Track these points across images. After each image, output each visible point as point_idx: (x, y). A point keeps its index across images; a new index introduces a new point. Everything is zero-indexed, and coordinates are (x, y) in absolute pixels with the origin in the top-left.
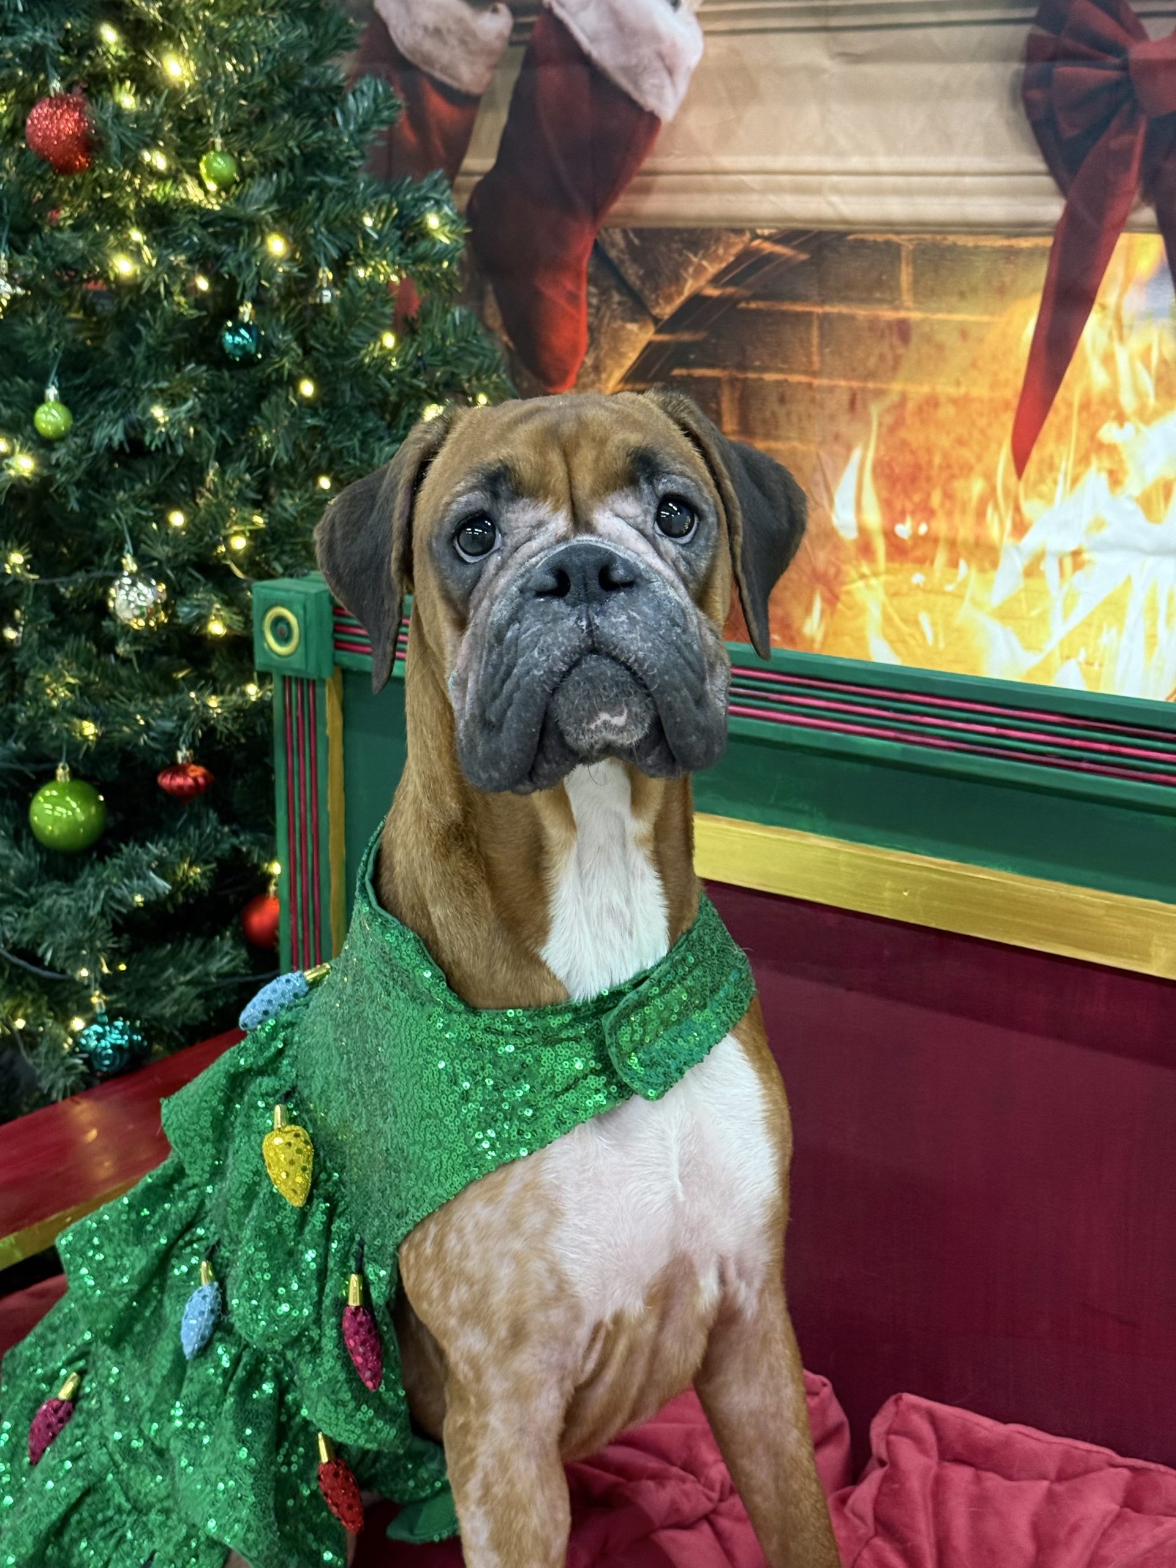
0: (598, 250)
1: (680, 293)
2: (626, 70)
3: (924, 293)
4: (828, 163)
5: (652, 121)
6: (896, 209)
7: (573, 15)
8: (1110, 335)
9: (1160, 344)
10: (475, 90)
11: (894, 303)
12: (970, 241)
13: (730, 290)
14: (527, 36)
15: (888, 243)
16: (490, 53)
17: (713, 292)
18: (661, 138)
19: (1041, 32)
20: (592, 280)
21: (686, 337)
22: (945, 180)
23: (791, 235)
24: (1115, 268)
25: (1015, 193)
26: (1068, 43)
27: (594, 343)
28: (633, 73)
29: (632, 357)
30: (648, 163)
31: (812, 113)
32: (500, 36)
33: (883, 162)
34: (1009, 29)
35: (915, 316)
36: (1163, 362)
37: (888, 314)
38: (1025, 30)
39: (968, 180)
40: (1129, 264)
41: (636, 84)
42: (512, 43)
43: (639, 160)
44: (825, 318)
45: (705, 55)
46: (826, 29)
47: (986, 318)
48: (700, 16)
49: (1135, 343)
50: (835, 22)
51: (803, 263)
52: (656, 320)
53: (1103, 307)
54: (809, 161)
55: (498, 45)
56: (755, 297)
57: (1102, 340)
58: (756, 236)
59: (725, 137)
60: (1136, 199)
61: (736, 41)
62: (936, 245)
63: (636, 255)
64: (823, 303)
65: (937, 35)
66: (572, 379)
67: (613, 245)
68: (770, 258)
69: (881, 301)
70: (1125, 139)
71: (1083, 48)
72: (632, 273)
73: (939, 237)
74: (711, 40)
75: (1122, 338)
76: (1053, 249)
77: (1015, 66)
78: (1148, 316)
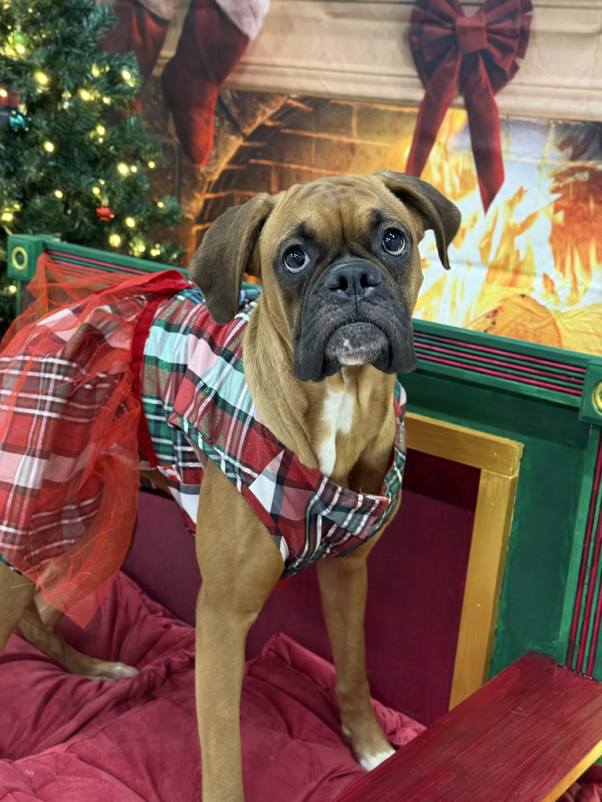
0: (220, 100)
1: (255, 122)
2: (235, 13)
3: (363, 131)
4: (323, 65)
5: (245, 38)
6: (352, 89)
8: (442, 158)
9: (463, 162)
10: (168, 18)
11: (349, 135)
12: (382, 107)
13: (277, 123)
15: (348, 106)
17: (269, 123)
18: (249, 48)
19: (418, 9)
20: (217, 114)
21: (257, 144)
22: (373, 77)
23: (305, 99)
24: (445, 125)
25: (404, 85)
26: (430, 15)
27: (216, 144)
28: (239, 14)
29: (232, 152)
30: (243, 59)
31: (317, 40)
33: (347, 66)
34: (404, 7)
35: (357, 141)
36: (464, 171)
37: (346, 140)
38: (411, 8)
39: (383, 78)
40: (451, 123)
41: (240, 20)
43: (239, 57)
44: (318, 140)
47: (388, 145)
49: (453, 161)
51: (310, 113)
52: (244, 135)
53: (439, 143)
54: (314, 63)
56: (288, 127)
57: (438, 159)
58: (289, 98)
59: (278, 50)
60: (456, 92)
61: (285, 3)
62: (368, 109)
63: (237, 102)
64: (318, 131)
66: (205, 161)
67: (226, 97)
68: (295, 109)
69: (343, 133)
70: (452, 63)
71: (436, 18)
72: (234, 111)
73: (369, 105)
75: (447, 159)
76: (419, 114)
77: (406, 25)
78: (458, 149)
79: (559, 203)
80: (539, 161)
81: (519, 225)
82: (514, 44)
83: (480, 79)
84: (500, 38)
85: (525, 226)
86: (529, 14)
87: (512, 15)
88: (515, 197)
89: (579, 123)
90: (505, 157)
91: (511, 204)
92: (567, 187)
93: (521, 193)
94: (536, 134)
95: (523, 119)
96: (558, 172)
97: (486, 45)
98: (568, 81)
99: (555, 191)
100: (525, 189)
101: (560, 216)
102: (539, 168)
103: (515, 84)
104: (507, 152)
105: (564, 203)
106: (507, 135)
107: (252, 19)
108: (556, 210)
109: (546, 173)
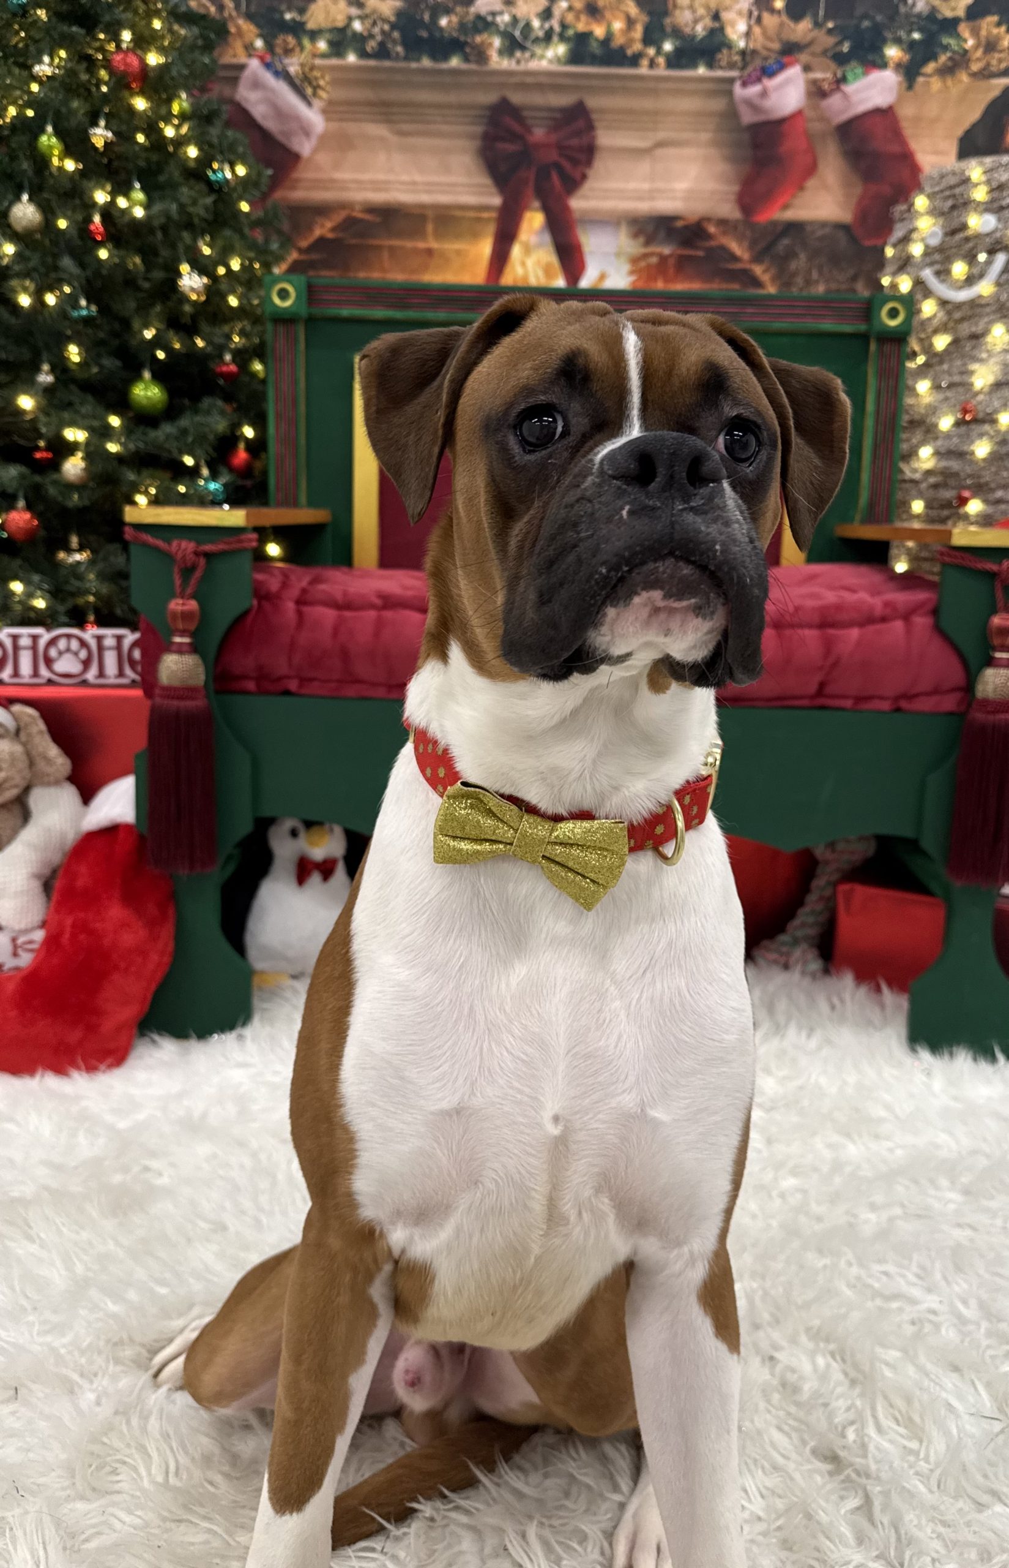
1: (311, 236)
3: (439, 235)
4: (392, 178)
5: (296, 157)
6: (425, 198)
7: (253, 107)
8: (524, 253)
11: (425, 240)
12: (459, 213)
13: (341, 235)
15: (422, 214)
17: (330, 236)
18: (301, 166)
19: (490, 130)
21: (316, 256)
22: (448, 187)
23: (373, 209)
24: (524, 226)
25: (481, 193)
26: (502, 134)
28: (288, 134)
30: (295, 175)
31: (382, 157)
33: (418, 179)
34: (476, 127)
35: (434, 244)
37: (421, 245)
38: (482, 128)
39: (458, 188)
40: (530, 224)
41: (288, 139)
43: (291, 174)
44: (392, 247)
45: (326, 129)
46: (390, 121)
47: (467, 247)
48: (323, 111)
50: (394, 118)
51: (379, 222)
52: (299, 249)
53: (521, 240)
54: (381, 177)
56: (354, 238)
57: (521, 254)
58: (353, 210)
59: (337, 166)
60: (533, 197)
61: (344, 124)
62: (444, 215)
63: (288, 217)
64: (389, 239)
65: (445, 127)
68: (361, 221)
69: (419, 239)
70: (527, 174)
71: (508, 136)
72: (285, 226)
73: (446, 212)
74: (329, 122)
75: (529, 254)
76: (498, 217)
77: (479, 142)
80: (616, 250)
82: (582, 157)
83: (555, 186)
84: (569, 152)
86: (593, 133)
89: (646, 217)
90: (584, 248)
92: (642, 270)
93: (603, 277)
94: (609, 229)
95: (597, 217)
96: (634, 257)
97: (557, 158)
99: (631, 274)
102: (617, 255)
103: (586, 189)
104: (587, 244)
107: (304, 138)
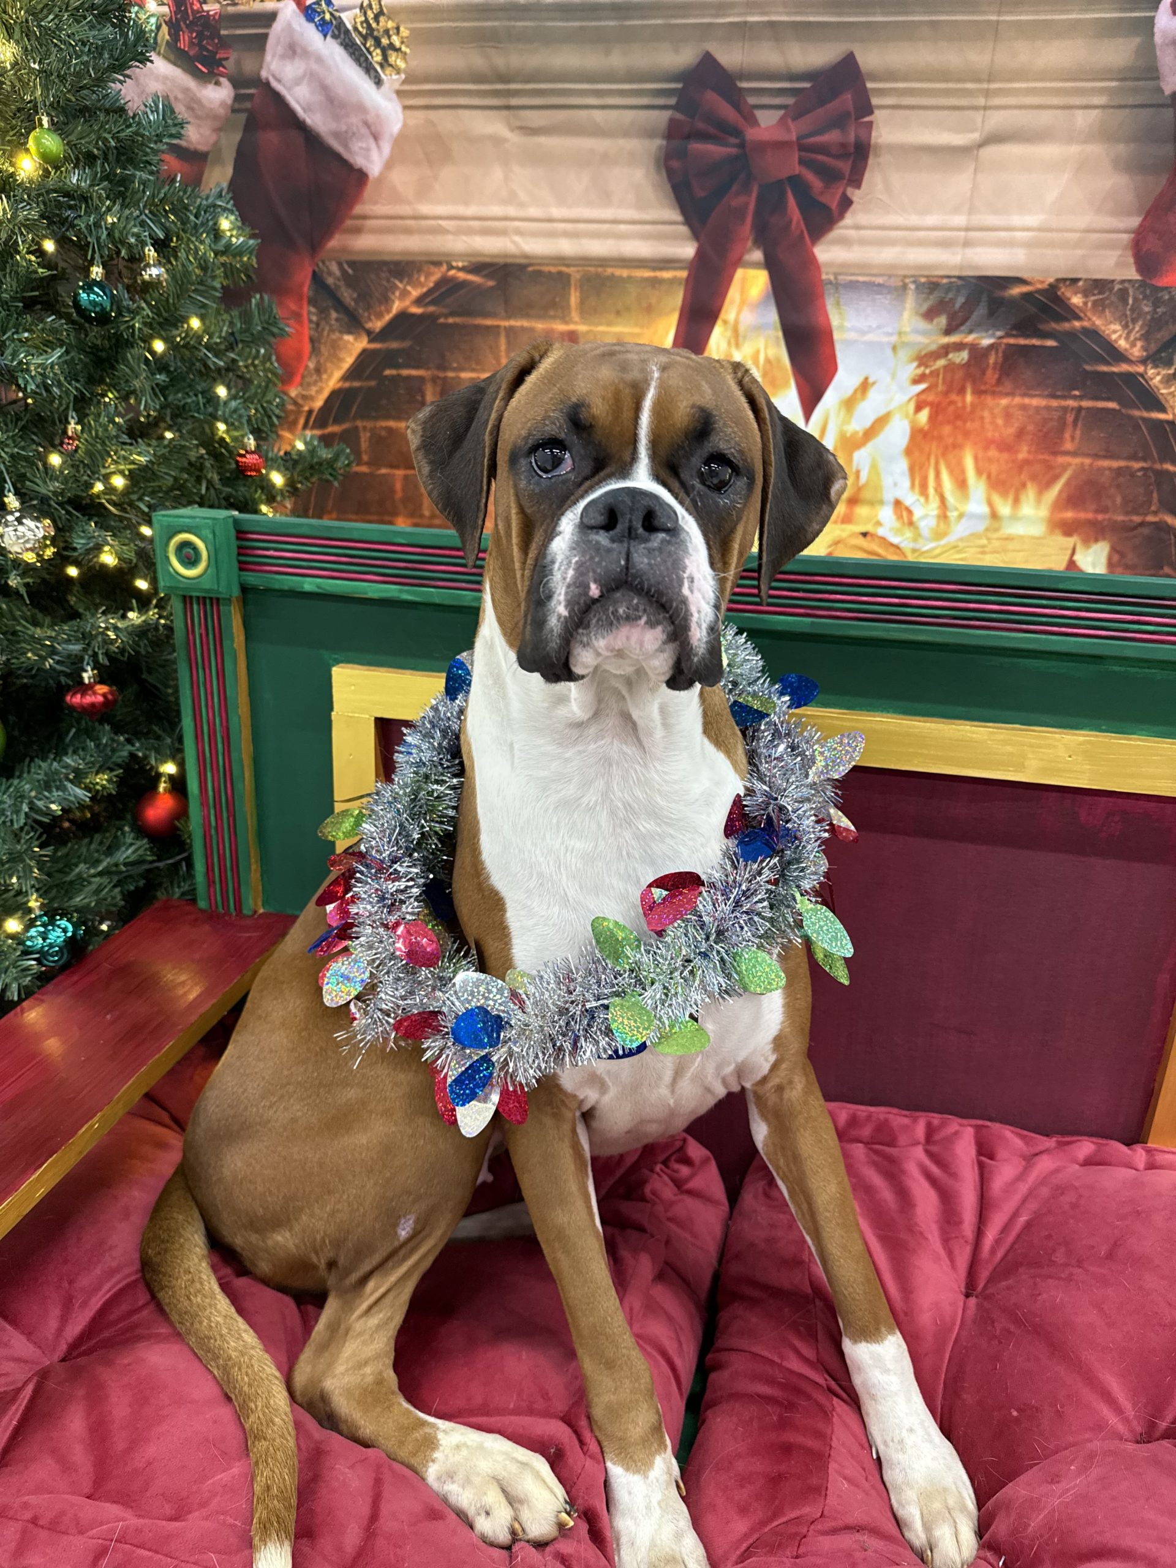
0: (317, 278)
1: (388, 311)
2: (337, 135)
3: (588, 312)
4: (512, 211)
5: (360, 177)
6: (567, 247)
7: (289, 89)
8: (729, 343)
9: (766, 348)
10: (202, 148)
11: (565, 319)
12: (625, 273)
13: (431, 309)
14: (248, 105)
15: (560, 273)
16: (215, 117)
17: (416, 310)
18: (368, 191)
20: (312, 302)
21: (394, 345)
22: (605, 227)
23: (479, 267)
24: (734, 293)
25: (661, 237)
26: (700, 125)
27: (315, 350)
28: (344, 137)
29: (349, 361)
30: (358, 209)
31: (497, 173)
32: (223, 104)
33: (556, 212)
34: (655, 113)
35: (582, 328)
36: (768, 361)
37: (560, 327)
38: (666, 115)
39: (623, 227)
40: (743, 291)
41: (346, 146)
42: (234, 111)
43: (351, 207)
44: (510, 330)
45: (405, 125)
46: (508, 107)
48: (399, 93)
49: (747, 348)
50: (514, 101)
51: (492, 288)
52: (369, 333)
53: (725, 322)
54: (497, 210)
55: (222, 112)
56: (452, 314)
57: (723, 346)
58: (451, 267)
59: (424, 191)
60: (750, 243)
61: (432, 115)
62: (598, 276)
63: (350, 281)
64: (509, 318)
65: (598, 115)
66: (298, 379)
67: (330, 273)
68: (464, 284)
69: (554, 317)
70: (742, 199)
71: (712, 130)
72: (347, 296)
73: (600, 270)
74: (409, 112)
75: (737, 345)
76: (687, 279)
77: (659, 142)
78: (758, 329)
79: (923, 397)
80: (894, 339)
81: (861, 434)
82: (845, 166)
83: (790, 222)
84: (820, 157)
85: (870, 433)
86: (866, 119)
87: (839, 121)
88: (855, 392)
89: (953, 280)
90: (836, 336)
91: (849, 404)
92: (935, 373)
93: (865, 386)
94: (884, 300)
95: (861, 279)
96: (923, 353)
97: (797, 169)
98: (931, 220)
99: (916, 381)
100: (871, 380)
101: (924, 416)
102: (894, 349)
103: (846, 227)
104: (841, 327)
105: (931, 397)
106: (838, 304)
107: (371, 143)
108: (919, 408)
109: (904, 354)
